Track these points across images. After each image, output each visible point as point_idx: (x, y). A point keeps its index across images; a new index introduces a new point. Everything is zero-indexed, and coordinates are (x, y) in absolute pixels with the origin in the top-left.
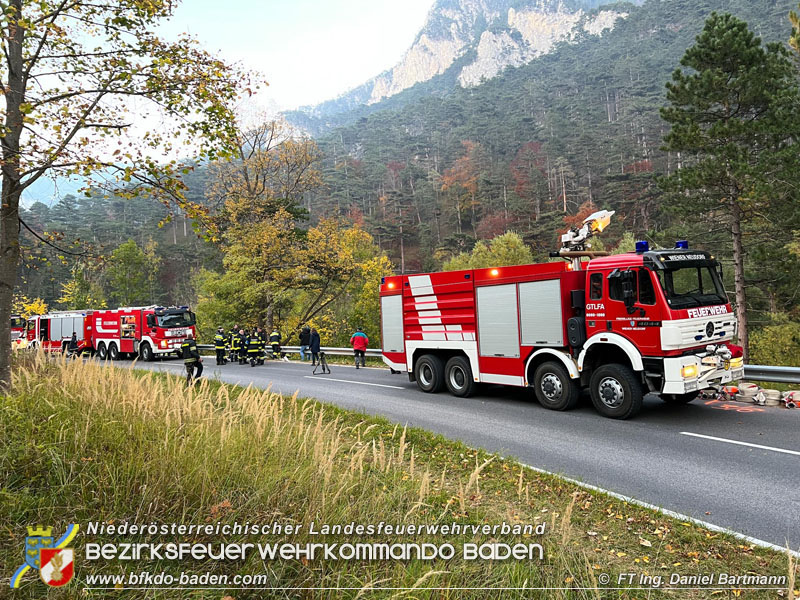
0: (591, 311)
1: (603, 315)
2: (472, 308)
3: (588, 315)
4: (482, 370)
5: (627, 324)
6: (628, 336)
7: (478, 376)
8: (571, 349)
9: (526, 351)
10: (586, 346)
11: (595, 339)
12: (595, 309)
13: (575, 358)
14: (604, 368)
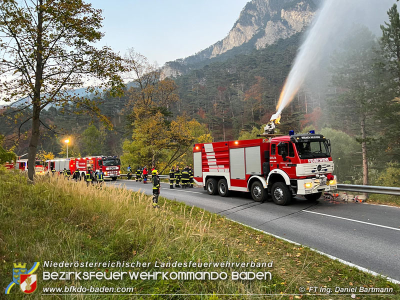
0: (272, 160)
1: (276, 161)
2: (228, 158)
3: (270, 161)
4: (232, 185)
5: (284, 165)
6: (285, 170)
7: (230, 188)
8: (264, 175)
9: (248, 176)
10: (269, 175)
11: (272, 172)
12: (273, 159)
13: (266, 179)
14: (276, 184)
